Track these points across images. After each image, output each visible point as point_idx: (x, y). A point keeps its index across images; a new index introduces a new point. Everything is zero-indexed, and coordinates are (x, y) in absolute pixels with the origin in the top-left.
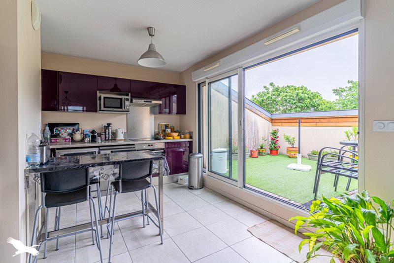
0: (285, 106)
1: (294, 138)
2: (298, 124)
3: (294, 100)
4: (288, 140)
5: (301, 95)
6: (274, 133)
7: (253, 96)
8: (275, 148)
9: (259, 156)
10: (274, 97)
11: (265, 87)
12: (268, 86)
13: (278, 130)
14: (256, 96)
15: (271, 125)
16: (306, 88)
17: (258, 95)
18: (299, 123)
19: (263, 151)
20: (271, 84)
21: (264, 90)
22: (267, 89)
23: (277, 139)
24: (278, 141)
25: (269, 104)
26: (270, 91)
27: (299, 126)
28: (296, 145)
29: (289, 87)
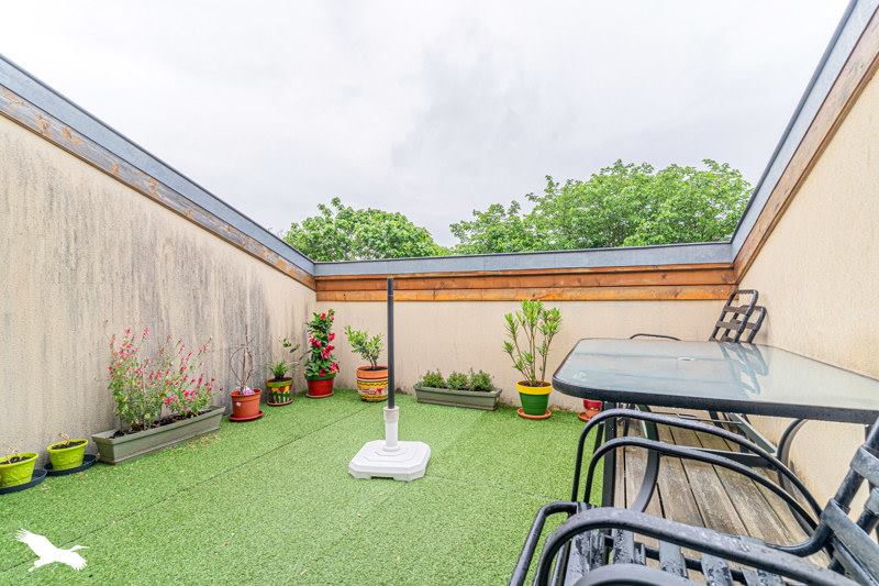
0: (364, 253)
1: (377, 339)
2: (386, 293)
3: (382, 240)
4: (360, 345)
5: (395, 230)
6: (322, 325)
7: (294, 226)
8: (324, 372)
9: (267, 410)
10: (341, 232)
11: (322, 207)
12: (329, 206)
13: (332, 313)
14: (301, 227)
15: (314, 298)
16: (404, 218)
17: (307, 223)
18: (390, 293)
19: (282, 389)
20: (336, 202)
21: (320, 213)
22: (327, 212)
23: (331, 344)
24: (331, 348)
25: (329, 246)
26: (333, 217)
27: (390, 301)
28: (383, 361)
29: (371, 212)
